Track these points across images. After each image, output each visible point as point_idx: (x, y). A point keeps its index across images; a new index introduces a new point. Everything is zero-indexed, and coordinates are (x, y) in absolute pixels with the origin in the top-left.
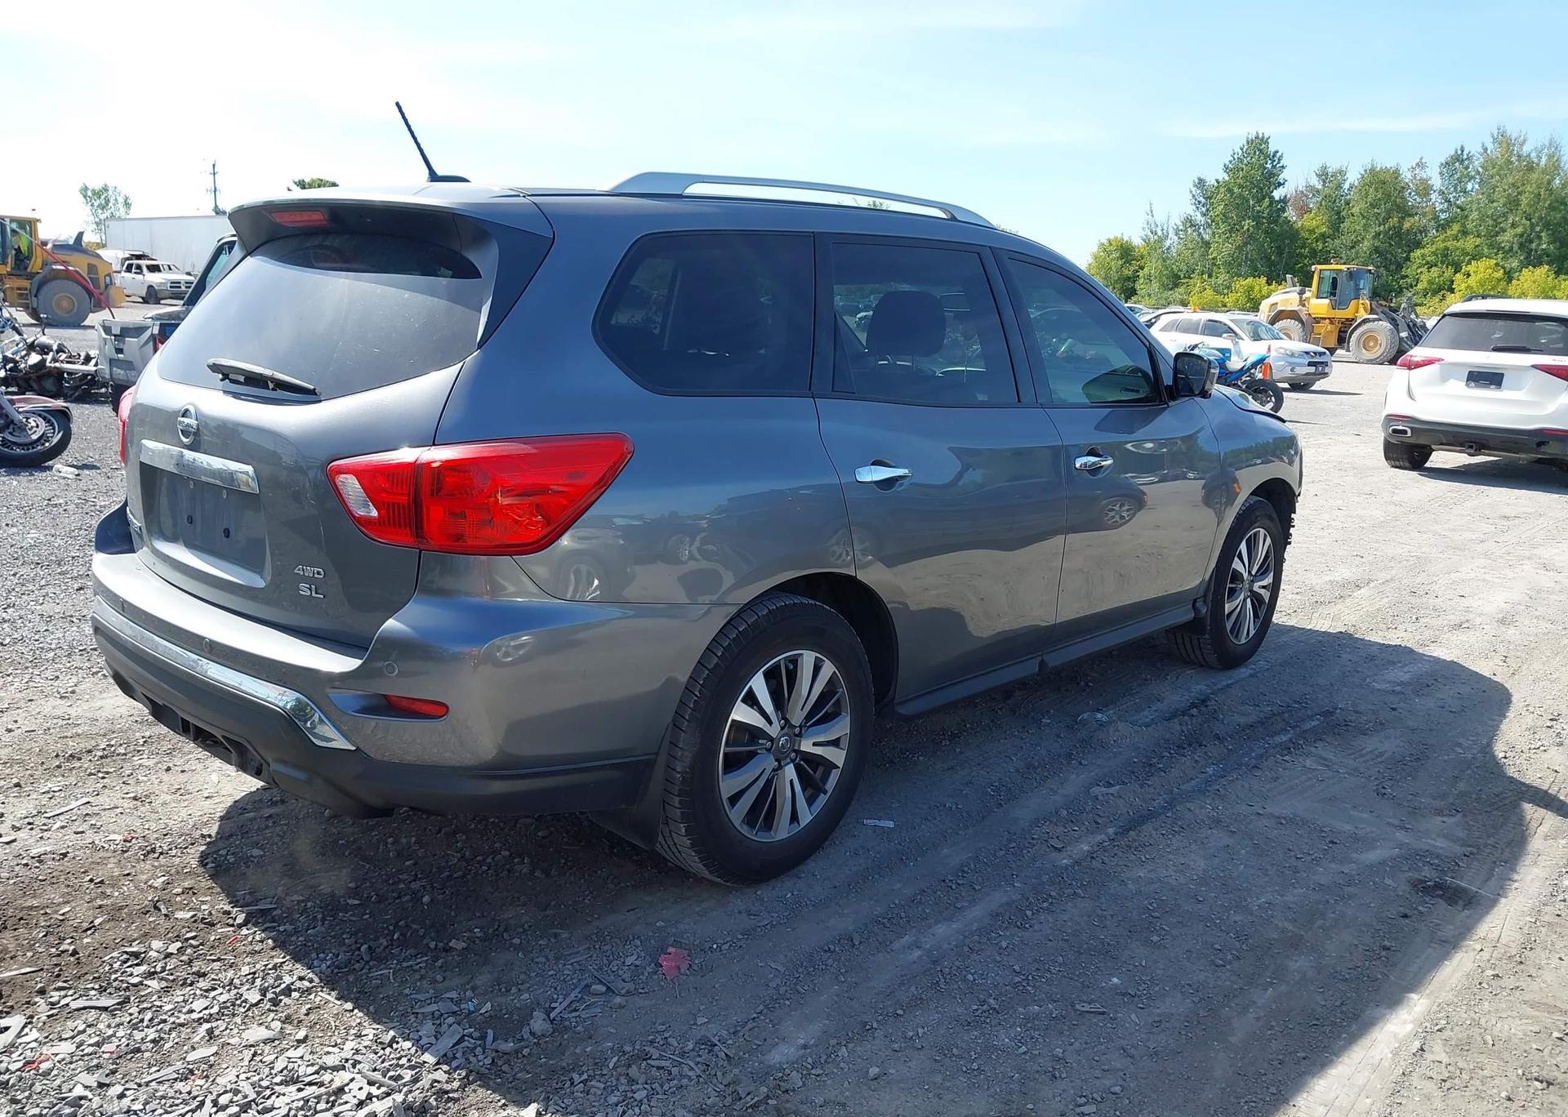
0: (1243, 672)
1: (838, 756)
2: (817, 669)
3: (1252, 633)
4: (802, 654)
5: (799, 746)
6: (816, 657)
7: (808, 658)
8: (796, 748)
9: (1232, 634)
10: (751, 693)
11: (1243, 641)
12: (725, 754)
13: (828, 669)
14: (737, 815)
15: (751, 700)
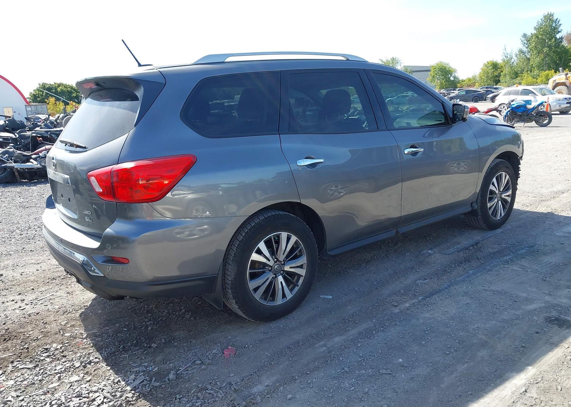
0: (499, 231)
1: (302, 272)
2: (289, 239)
3: (503, 214)
4: (281, 233)
5: (284, 269)
6: (288, 234)
7: (284, 235)
8: (283, 269)
9: (493, 216)
10: (259, 249)
11: (498, 218)
12: (250, 273)
13: (294, 239)
14: (257, 296)
15: (259, 252)
